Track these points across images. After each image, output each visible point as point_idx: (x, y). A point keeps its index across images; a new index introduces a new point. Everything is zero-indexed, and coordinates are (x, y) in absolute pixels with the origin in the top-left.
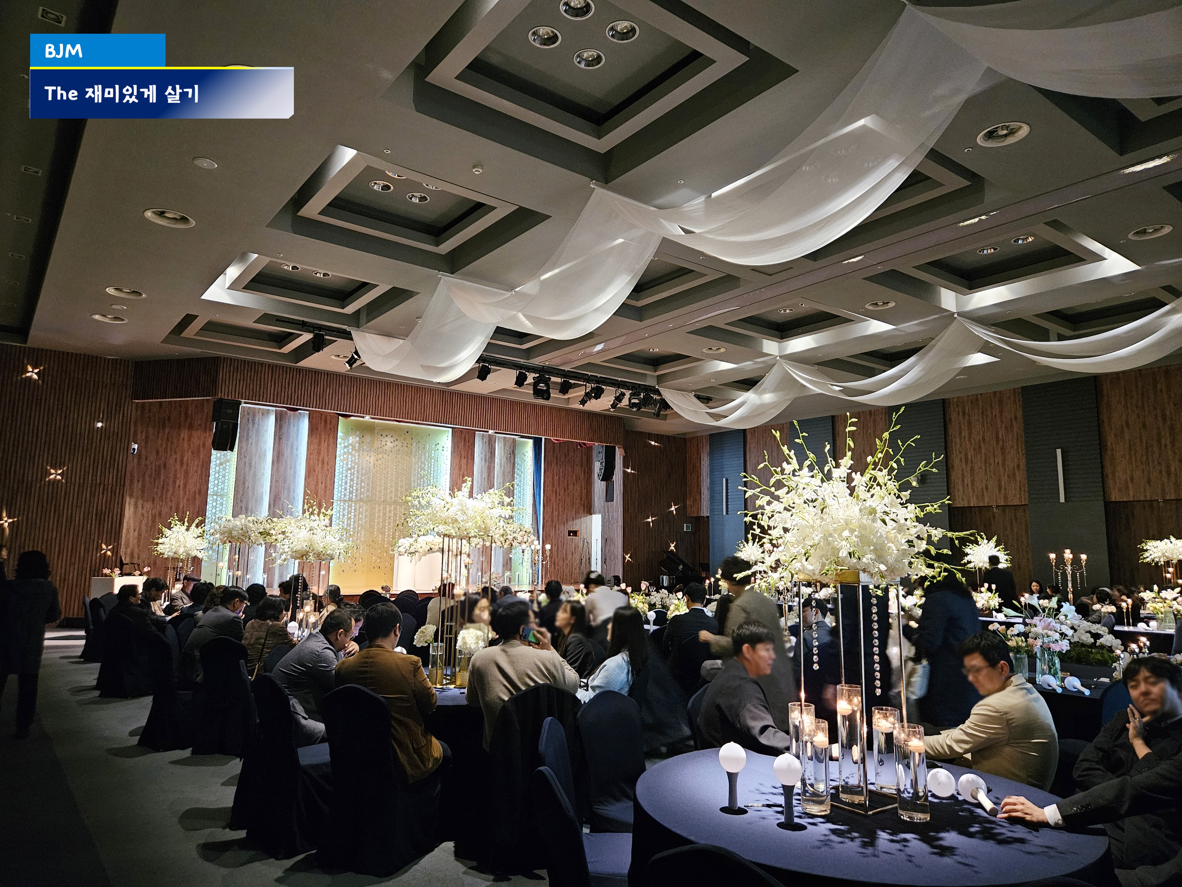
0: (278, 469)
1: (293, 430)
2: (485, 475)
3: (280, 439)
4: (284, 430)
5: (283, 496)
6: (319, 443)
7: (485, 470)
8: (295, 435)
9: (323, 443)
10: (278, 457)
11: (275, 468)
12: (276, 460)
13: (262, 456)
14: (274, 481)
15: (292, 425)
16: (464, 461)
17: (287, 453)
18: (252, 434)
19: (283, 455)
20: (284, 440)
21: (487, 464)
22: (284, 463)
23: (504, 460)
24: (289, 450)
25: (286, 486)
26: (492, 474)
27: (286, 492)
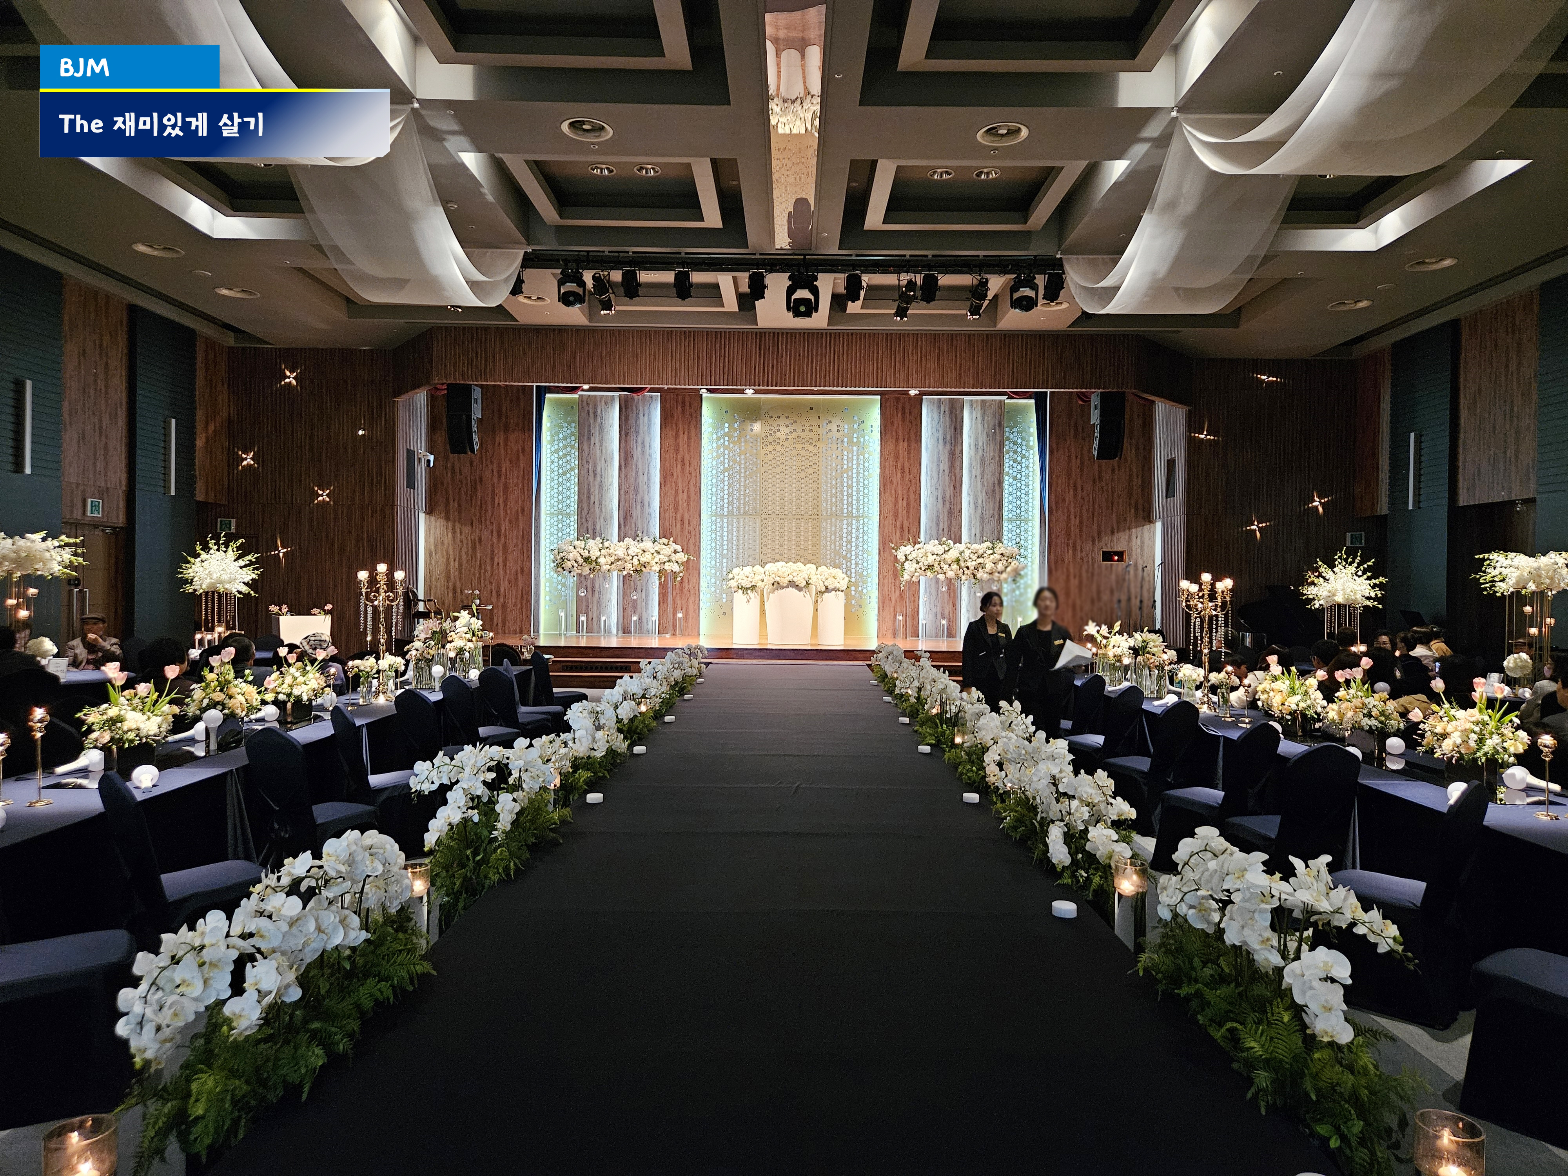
0: (626, 476)
1: (643, 420)
2: (945, 466)
3: (627, 434)
4: (632, 421)
5: (636, 512)
6: (677, 437)
7: (945, 458)
8: (646, 428)
9: (681, 435)
10: (626, 459)
11: (623, 476)
12: (623, 464)
13: (608, 461)
14: (622, 492)
15: (641, 415)
16: (903, 445)
17: (637, 453)
18: (595, 431)
19: (632, 457)
20: (632, 436)
21: (948, 446)
22: (634, 467)
23: (983, 439)
24: (639, 449)
25: (639, 498)
26: (958, 463)
27: (639, 507)
